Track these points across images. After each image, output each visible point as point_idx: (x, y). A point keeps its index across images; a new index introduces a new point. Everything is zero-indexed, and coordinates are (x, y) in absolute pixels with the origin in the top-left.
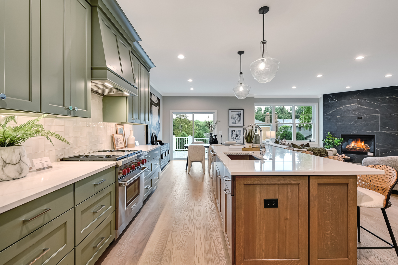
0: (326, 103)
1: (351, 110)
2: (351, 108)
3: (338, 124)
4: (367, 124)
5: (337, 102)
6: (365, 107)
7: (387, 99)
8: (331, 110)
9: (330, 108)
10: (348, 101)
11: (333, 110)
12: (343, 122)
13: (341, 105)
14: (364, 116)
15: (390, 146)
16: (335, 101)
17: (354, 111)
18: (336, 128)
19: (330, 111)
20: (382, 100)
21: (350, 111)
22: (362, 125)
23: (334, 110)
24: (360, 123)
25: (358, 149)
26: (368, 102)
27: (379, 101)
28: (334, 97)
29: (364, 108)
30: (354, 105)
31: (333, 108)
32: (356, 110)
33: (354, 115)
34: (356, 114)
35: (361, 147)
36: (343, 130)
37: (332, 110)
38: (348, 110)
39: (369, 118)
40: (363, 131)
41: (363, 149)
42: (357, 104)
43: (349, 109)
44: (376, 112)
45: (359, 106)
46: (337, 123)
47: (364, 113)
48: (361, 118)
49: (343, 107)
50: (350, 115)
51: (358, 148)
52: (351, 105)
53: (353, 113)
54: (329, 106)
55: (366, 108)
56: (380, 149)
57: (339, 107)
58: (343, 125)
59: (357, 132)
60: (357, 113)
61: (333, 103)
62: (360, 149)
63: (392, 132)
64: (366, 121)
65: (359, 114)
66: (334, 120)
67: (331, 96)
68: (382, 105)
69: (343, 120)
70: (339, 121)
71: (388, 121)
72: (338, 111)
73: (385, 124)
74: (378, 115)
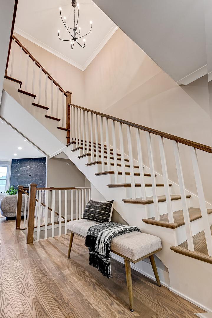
0: (13, 165)
1: (26, 170)
3: (18, 180)
4: (33, 180)
5: (19, 165)
9: (15, 169)
10: (25, 164)
11: (17, 170)
13: (21, 167)
14: (32, 174)
17: (27, 171)
18: (17, 182)
19: (15, 171)
24: (30, 179)
26: (34, 166)
27: (39, 166)
28: (18, 161)
33: (27, 174)
36: (21, 184)
38: (24, 171)
39: (34, 176)
43: (25, 169)
44: (38, 172)
45: (30, 168)
47: (32, 173)
48: (30, 175)
49: (22, 168)
50: (25, 174)
52: (26, 167)
54: (14, 167)
55: (33, 169)
57: (20, 168)
58: (21, 180)
60: (28, 172)
61: (17, 165)
64: (33, 178)
65: (29, 173)
66: (17, 177)
67: (16, 160)
68: (40, 168)
69: (21, 177)
70: (19, 178)
71: (42, 177)
72: (19, 171)
73: (41, 180)
74: (38, 174)
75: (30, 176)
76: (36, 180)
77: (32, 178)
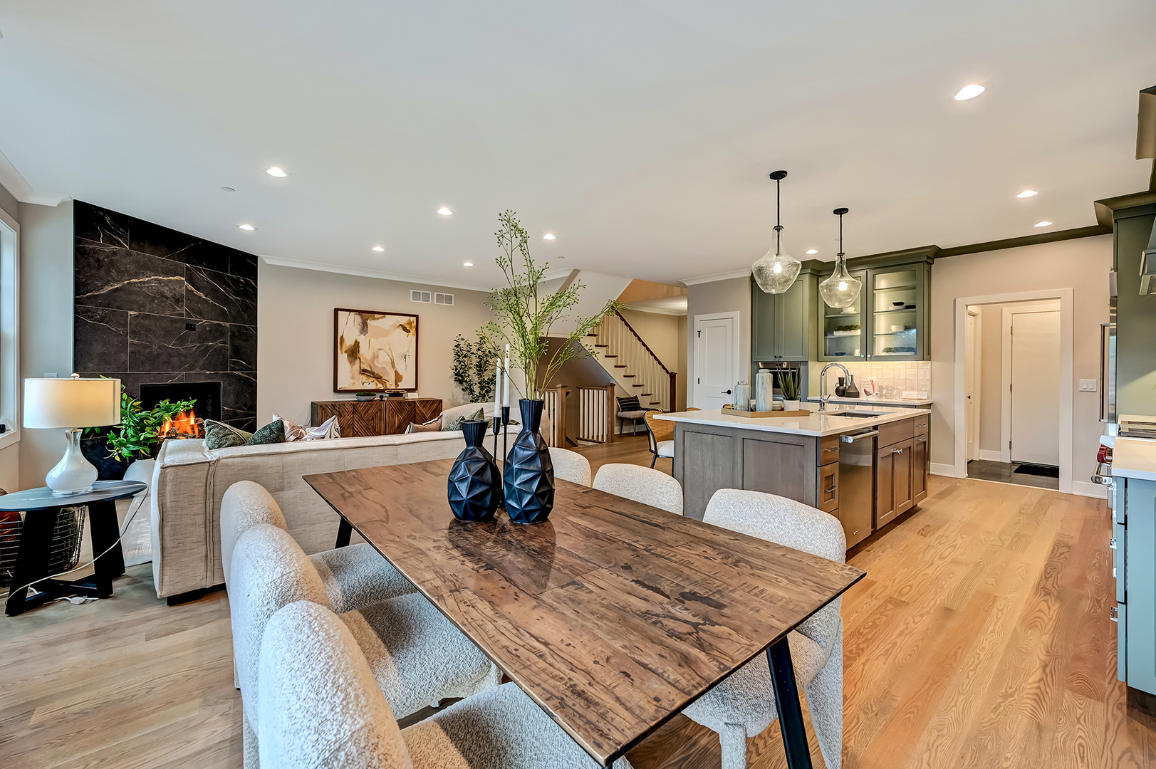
0: (87, 246)
1: (169, 294)
2: (170, 289)
3: (132, 344)
4: (206, 350)
5: (129, 254)
6: (201, 294)
7: (240, 285)
8: (107, 283)
9: (102, 272)
10: (163, 261)
11: (115, 282)
12: (147, 336)
13: (141, 268)
14: (200, 322)
15: (244, 410)
16: (121, 245)
17: (178, 300)
18: (125, 358)
19: (105, 284)
20: (233, 284)
21: (167, 298)
22: (195, 351)
23: (120, 285)
24: (193, 343)
26: (208, 282)
27: (229, 286)
28: (118, 228)
29: (200, 297)
30: (177, 280)
31: (114, 274)
32: (183, 301)
33: (178, 315)
34: (182, 315)
36: (148, 368)
37: (110, 282)
38: (163, 295)
39: (211, 331)
40: (197, 371)
42: (184, 279)
43: (165, 290)
44: (223, 315)
45: (190, 287)
46: (130, 340)
47: (201, 314)
48: (194, 328)
49: (148, 280)
50: (167, 314)
52: (170, 278)
53: (175, 310)
54: (98, 261)
55: (204, 297)
57: (136, 275)
58: (146, 347)
59: (183, 376)
60: (184, 309)
61: (114, 253)
63: (246, 374)
64: (205, 339)
65: (189, 315)
66: (119, 324)
67: (108, 219)
68: (232, 297)
69: (148, 330)
70: (134, 333)
71: (242, 343)
72: (131, 292)
73: (237, 352)
74: (228, 324)
75: (190, 327)
76: (219, 351)
77: (202, 338)
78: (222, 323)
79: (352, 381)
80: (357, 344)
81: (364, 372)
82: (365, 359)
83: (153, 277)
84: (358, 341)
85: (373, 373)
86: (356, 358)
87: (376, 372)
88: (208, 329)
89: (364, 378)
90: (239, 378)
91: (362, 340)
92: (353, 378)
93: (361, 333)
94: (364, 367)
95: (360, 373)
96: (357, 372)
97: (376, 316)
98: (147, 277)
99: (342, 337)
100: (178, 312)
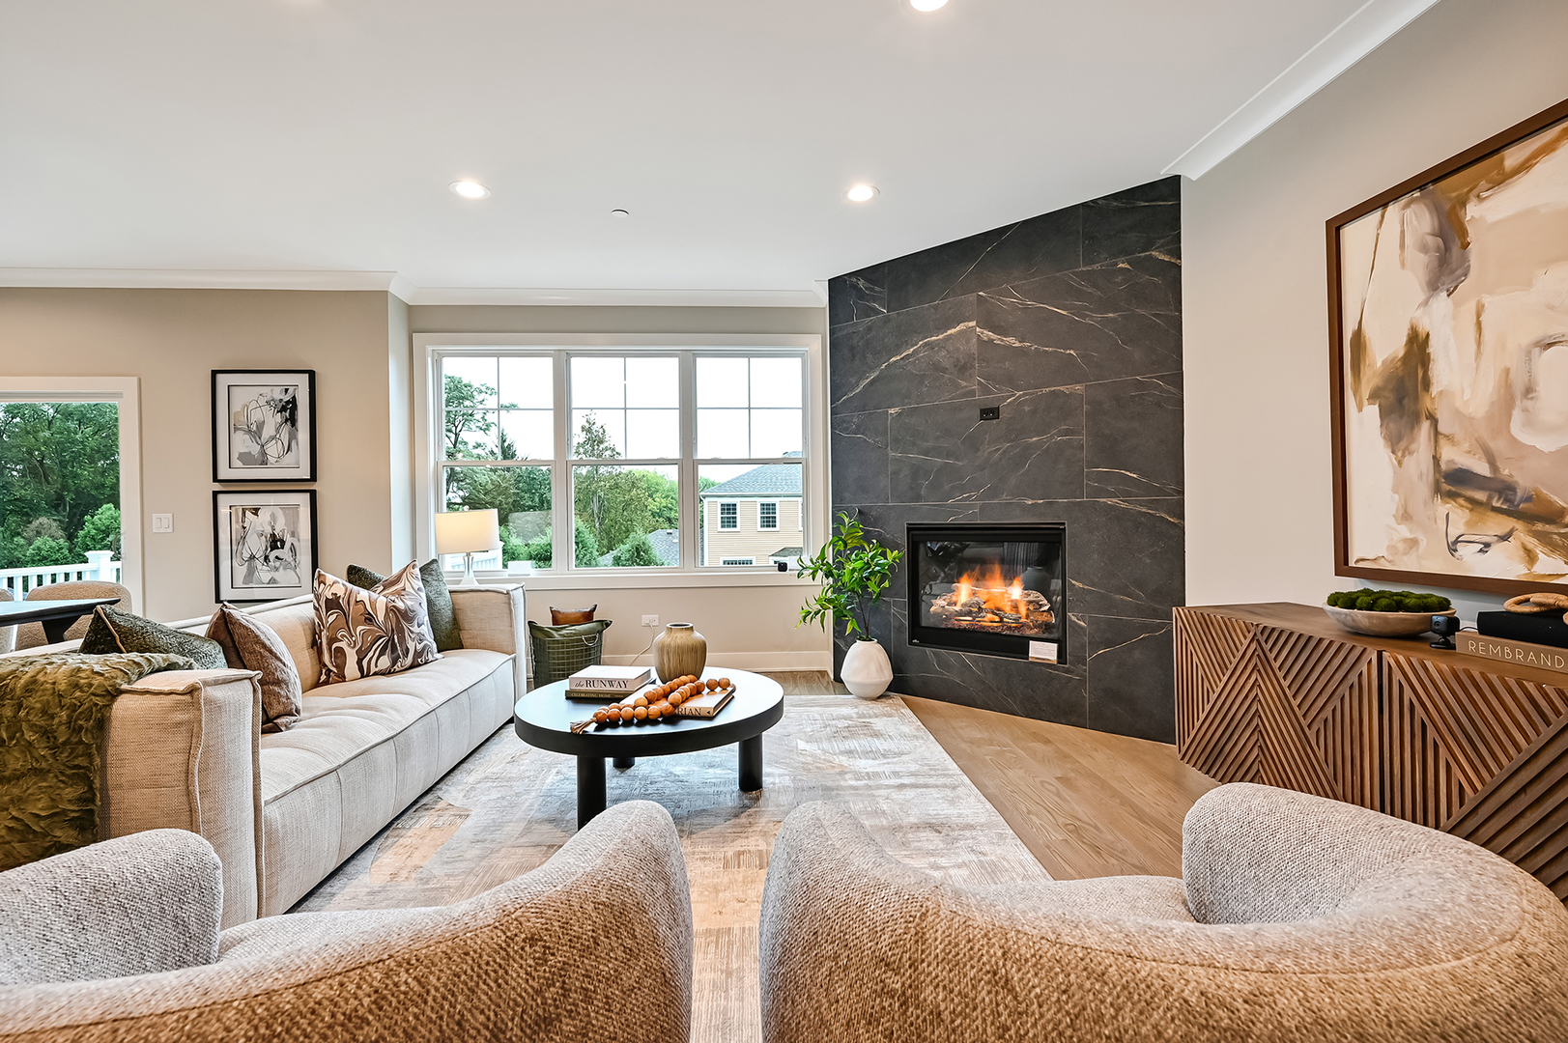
0: (840, 334)
1: (947, 363)
2: (948, 352)
3: (896, 460)
4: (1025, 454)
5: (887, 320)
6: (1011, 341)
7: (1119, 279)
8: (862, 377)
9: (857, 361)
10: (936, 308)
11: (872, 369)
14: (1009, 399)
15: (1138, 598)
16: (879, 312)
17: (963, 369)
18: (886, 482)
20: (1094, 286)
21: (944, 370)
22: (1000, 459)
23: (876, 374)
24: (993, 447)
25: (988, 620)
26: (1026, 309)
27: (1080, 296)
28: (872, 290)
29: (1010, 347)
30: (960, 332)
31: (870, 357)
32: (973, 367)
33: (964, 395)
34: (972, 393)
35: (1008, 609)
37: (865, 372)
38: (938, 368)
39: (1034, 412)
40: (1005, 498)
41: (1016, 620)
42: (973, 324)
43: (941, 357)
44: (1067, 371)
45: (988, 334)
46: (890, 454)
47: (1011, 382)
48: (995, 412)
49: (916, 350)
50: (945, 398)
51: (990, 616)
52: (949, 332)
53: (957, 387)
54: (853, 348)
55: (1017, 344)
56: (1092, 622)
57: (897, 351)
59: (976, 509)
60: (973, 383)
61: (869, 329)
62: (1001, 621)
63: (1149, 504)
64: (1022, 431)
65: (985, 390)
66: (878, 432)
67: (861, 283)
68: (1093, 319)
69: (915, 433)
70: (896, 441)
71: (1122, 426)
72: (892, 378)
73: (1110, 451)
74: (1078, 387)
75: (990, 413)
77: (1014, 433)
78: (1062, 388)
79: (1404, 531)
80: (1418, 347)
81: (1453, 483)
82: (1458, 414)
83: (921, 343)
84: (1424, 326)
85: (1506, 489)
86: (1415, 419)
87: (1524, 477)
88: (1027, 409)
89: (1457, 517)
90: (1116, 515)
91: (1443, 319)
92: (1405, 516)
93: (1433, 286)
94: (1455, 456)
95: (1437, 490)
96: (1424, 489)
97: (1512, 157)
98: (912, 346)
99: (1358, 334)
100: (964, 390)
